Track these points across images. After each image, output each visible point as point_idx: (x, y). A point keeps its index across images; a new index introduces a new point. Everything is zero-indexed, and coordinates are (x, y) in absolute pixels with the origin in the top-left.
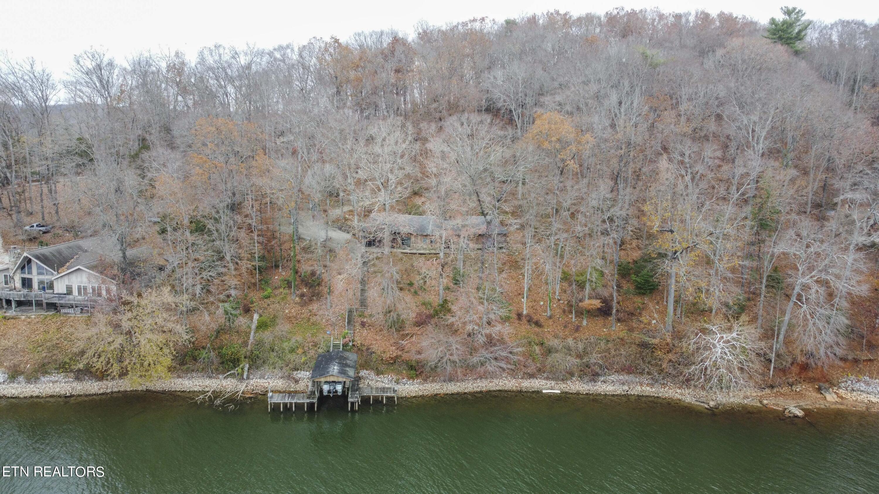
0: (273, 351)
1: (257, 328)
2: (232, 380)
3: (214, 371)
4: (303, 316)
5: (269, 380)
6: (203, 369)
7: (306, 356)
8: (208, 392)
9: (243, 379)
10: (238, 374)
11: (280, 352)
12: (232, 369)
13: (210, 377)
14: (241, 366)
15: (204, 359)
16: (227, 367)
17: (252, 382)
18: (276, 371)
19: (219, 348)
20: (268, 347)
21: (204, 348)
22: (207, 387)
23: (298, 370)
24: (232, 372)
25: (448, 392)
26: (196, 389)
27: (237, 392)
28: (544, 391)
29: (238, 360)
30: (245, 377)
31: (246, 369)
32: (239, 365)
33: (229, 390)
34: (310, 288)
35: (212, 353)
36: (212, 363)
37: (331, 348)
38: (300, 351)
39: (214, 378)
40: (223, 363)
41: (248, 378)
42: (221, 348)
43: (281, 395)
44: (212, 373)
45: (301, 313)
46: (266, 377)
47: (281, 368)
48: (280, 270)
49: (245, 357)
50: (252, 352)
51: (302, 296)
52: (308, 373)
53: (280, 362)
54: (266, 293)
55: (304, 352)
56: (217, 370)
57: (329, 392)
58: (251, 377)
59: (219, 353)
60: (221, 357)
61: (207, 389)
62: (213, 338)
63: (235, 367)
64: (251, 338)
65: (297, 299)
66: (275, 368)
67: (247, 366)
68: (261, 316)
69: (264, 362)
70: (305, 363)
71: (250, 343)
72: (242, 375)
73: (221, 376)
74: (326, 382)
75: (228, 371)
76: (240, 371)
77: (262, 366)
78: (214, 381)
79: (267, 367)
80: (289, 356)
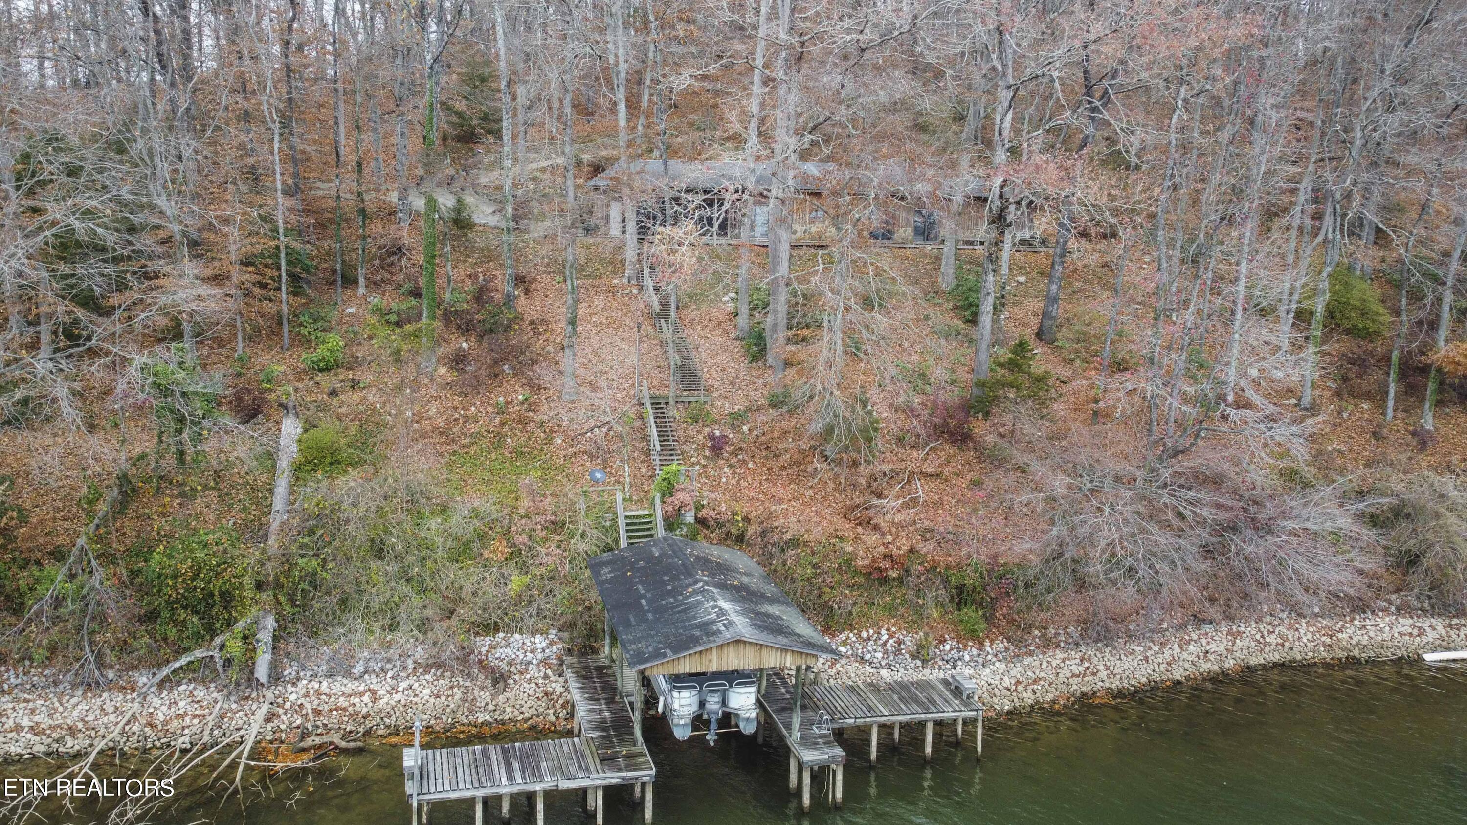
0: (379, 554)
1: (298, 468)
2: (200, 694)
3: (110, 657)
4: (473, 428)
5: (372, 681)
6: (53, 649)
7: (523, 569)
8: (78, 756)
9: (251, 681)
10: (228, 663)
11: (410, 559)
12: (198, 639)
13: (91, 686)
14: (240, 625)
15: (58, 602)
16: (172, 633)
17: (293, 695)
18: (402, 639)
19: (133, 553)
20: (361, 536)
21: (59, 555)
22: (72, 731)
23: (497, 630)
24: (199, 654)
25: (1116, 684)
26: (14, 749)
27: (230, 747)
28: (1429, 657)
29: (227, 598)
30: (262, 672)
31: (265, 636)
32: (230, 623)
33: (183, 742)
34: (481, 337)
35: (100, 573)
36: (102, 619)
37: (623, 534)
38: (498, 549)
39: (110, 685)
40: (152, 616)
41: (276, 677)
42: (143, 551)
43: (463, 751)
44: (101, 664)
45: (467, 419)
46: (358, 669)
47: (424, 625)
48: (362, 290)
49: (259, 586)
50: (287, 558)
51: (458, 361)
52: (540, 641)
53: (417, 601)
54: (321, 352)
55: (515, 554)
56: (123, 647)
57: (699, 722)
58: (290, 671)
59: (134, 574)
60: (144, 591)
61: (72, 745)
62: (102, 507)
63: (213, 633)
64: (279, 501)
65: (442, 370)
66: (393, 627)
67: (270, 622)
68: (310, 426)
69: (343, 602)
70: (522, 600)
71: (275, 526)
72: (249, 666)
73: (142, 679)
74: (679, 681)
75: (179, 652)
76: (235, 647)
77: (336, 620)
78: (109, 700)
79: (360, 625)
80: (452, 573)
